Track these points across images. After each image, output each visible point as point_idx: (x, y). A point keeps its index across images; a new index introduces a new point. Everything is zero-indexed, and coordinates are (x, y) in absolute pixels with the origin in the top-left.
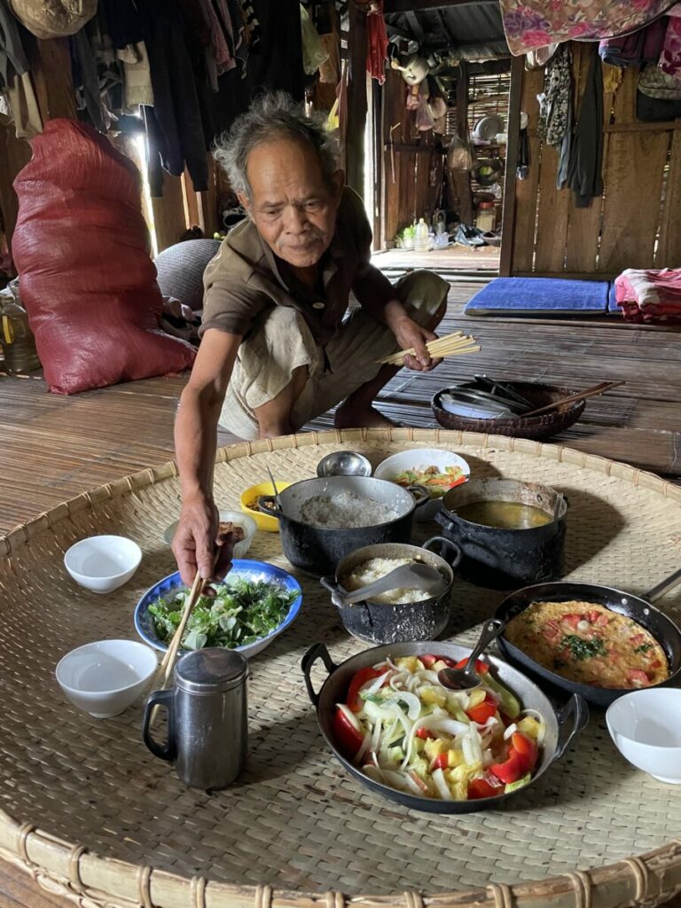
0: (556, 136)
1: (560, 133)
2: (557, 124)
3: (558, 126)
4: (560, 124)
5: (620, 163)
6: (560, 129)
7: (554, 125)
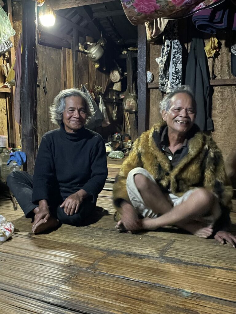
0: (175, 86)
1: (178, 84)
2: (175, 78)
3: (176, 79)
4: (177, 78)
5: (222, 107)
6: (178, 82)
7: (173, 79)
